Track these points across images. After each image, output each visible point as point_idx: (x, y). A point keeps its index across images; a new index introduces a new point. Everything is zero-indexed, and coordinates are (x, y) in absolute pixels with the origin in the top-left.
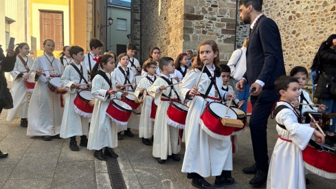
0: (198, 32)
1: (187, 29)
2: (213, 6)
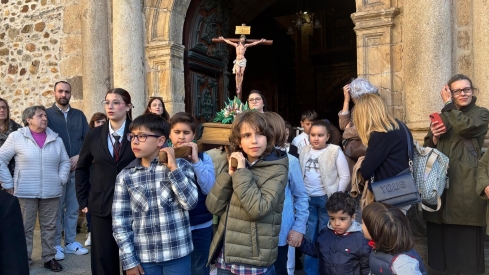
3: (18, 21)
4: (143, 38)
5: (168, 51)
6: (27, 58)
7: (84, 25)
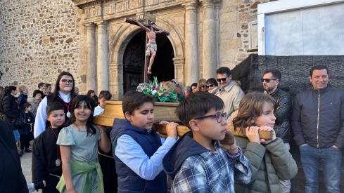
3: (62, 52)
4: (108, 62)
5: (116, 67)
6: (65, 67)
7: (87, 56)
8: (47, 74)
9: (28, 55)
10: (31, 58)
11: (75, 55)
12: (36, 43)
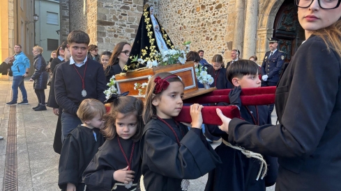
0: (110, 36)
1: (101, 33)
2: (123, 14)
3: (211, 19)
5: (265, 32)
6: (213, 34)
7: (235, 22)
8: (196, 41)
9: (182, 24)
10: (185, 27)
11: (223, 21)
12: (190, 11)
